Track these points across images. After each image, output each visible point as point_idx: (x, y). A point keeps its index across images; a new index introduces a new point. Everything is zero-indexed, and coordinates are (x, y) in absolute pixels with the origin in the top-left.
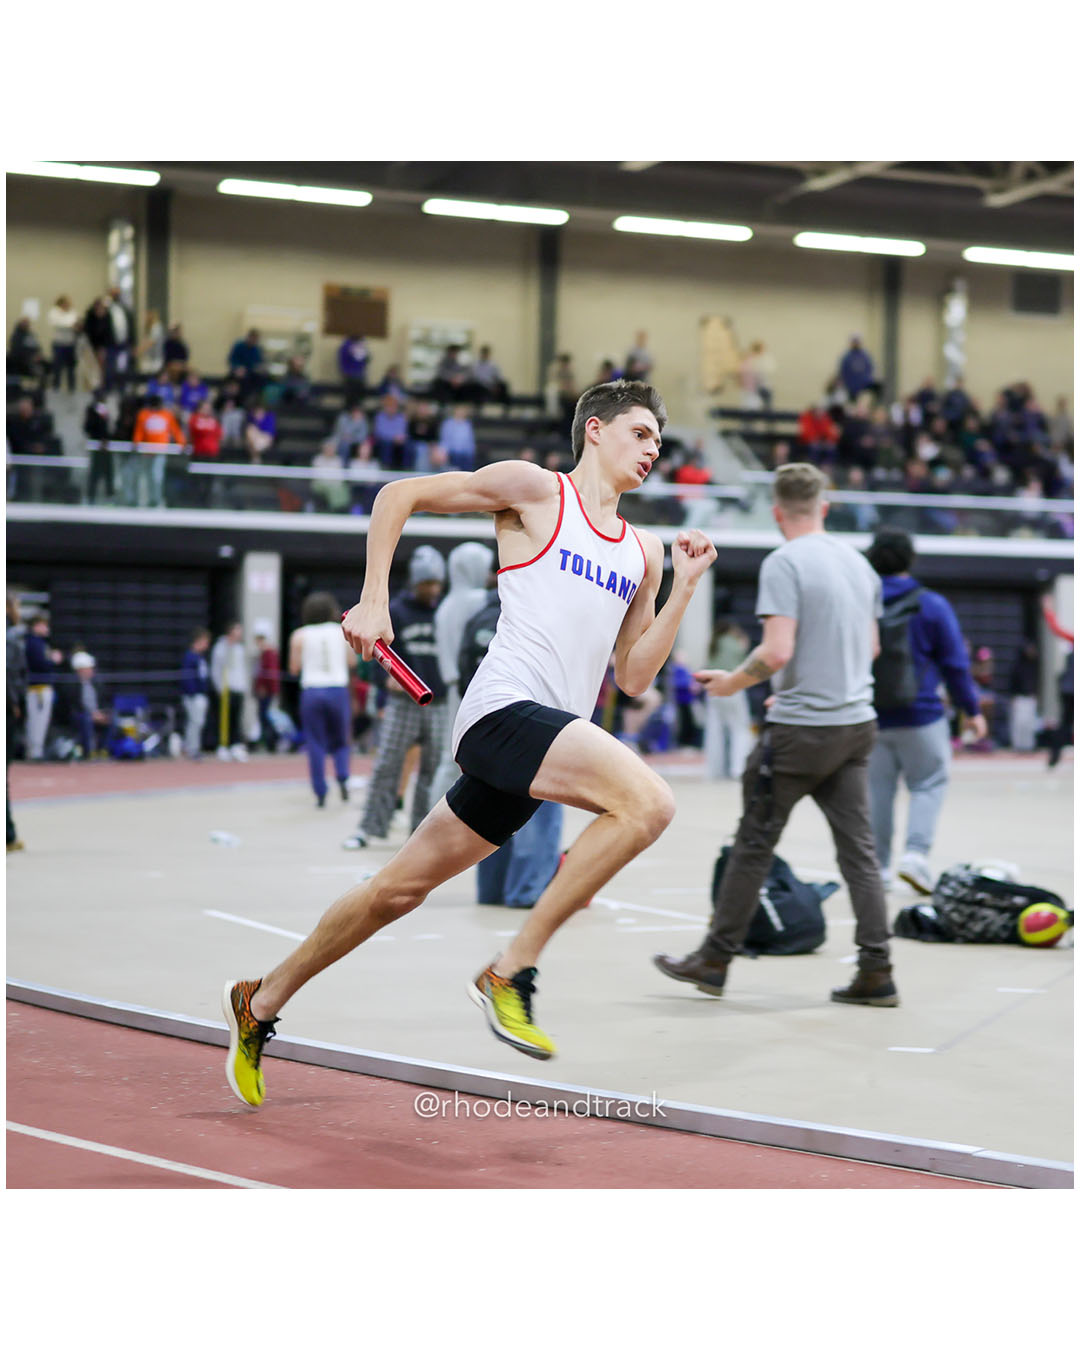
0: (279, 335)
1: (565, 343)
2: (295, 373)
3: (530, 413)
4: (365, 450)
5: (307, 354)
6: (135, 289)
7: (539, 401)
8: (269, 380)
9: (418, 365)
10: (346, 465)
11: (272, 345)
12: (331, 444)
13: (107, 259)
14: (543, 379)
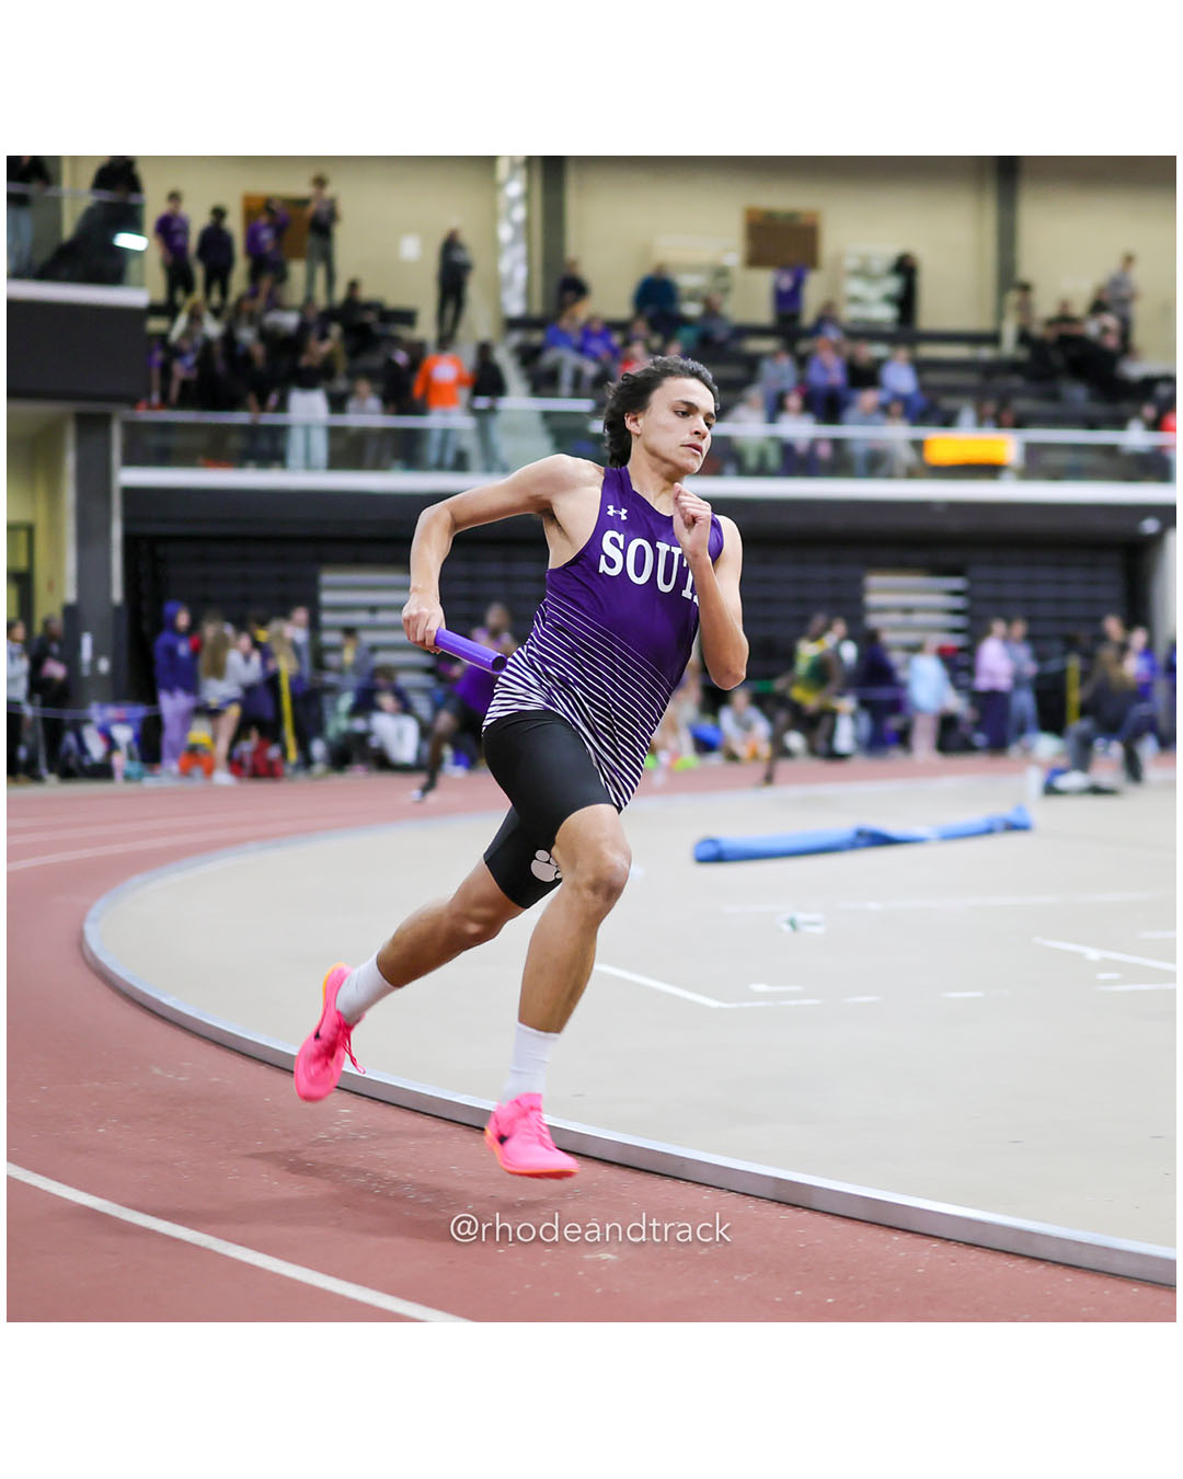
0: (694, 269)
1: (1027, 270)
2: (711, 312)
3: (986, 353)
4: (794, 401)
5: (726, 290)
6: (528, 223)
7: (993, 339)
8: (684, 321)
9: (855, 300)
10: (772, 418)
11: (687, 281)
12: (755, 394)
13: (496, 187)
14: (1000, 314)
